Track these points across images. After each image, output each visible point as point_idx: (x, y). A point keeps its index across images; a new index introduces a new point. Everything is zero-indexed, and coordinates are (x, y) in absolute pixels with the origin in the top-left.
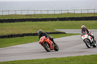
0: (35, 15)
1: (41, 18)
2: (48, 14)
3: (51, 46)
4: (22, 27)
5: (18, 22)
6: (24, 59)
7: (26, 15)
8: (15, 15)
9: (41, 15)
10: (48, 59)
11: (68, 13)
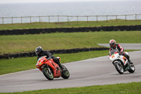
0: (68, 23)
1: (77, 27)
2: (88, 22)
3: (55, 71)
4: (50, 40)
5: (44, 33)
6: (53, 88)
7: (56, 23)
8: (40, 23)
9: (78, 22)
10: (89, 87)
11: (117, 20)
